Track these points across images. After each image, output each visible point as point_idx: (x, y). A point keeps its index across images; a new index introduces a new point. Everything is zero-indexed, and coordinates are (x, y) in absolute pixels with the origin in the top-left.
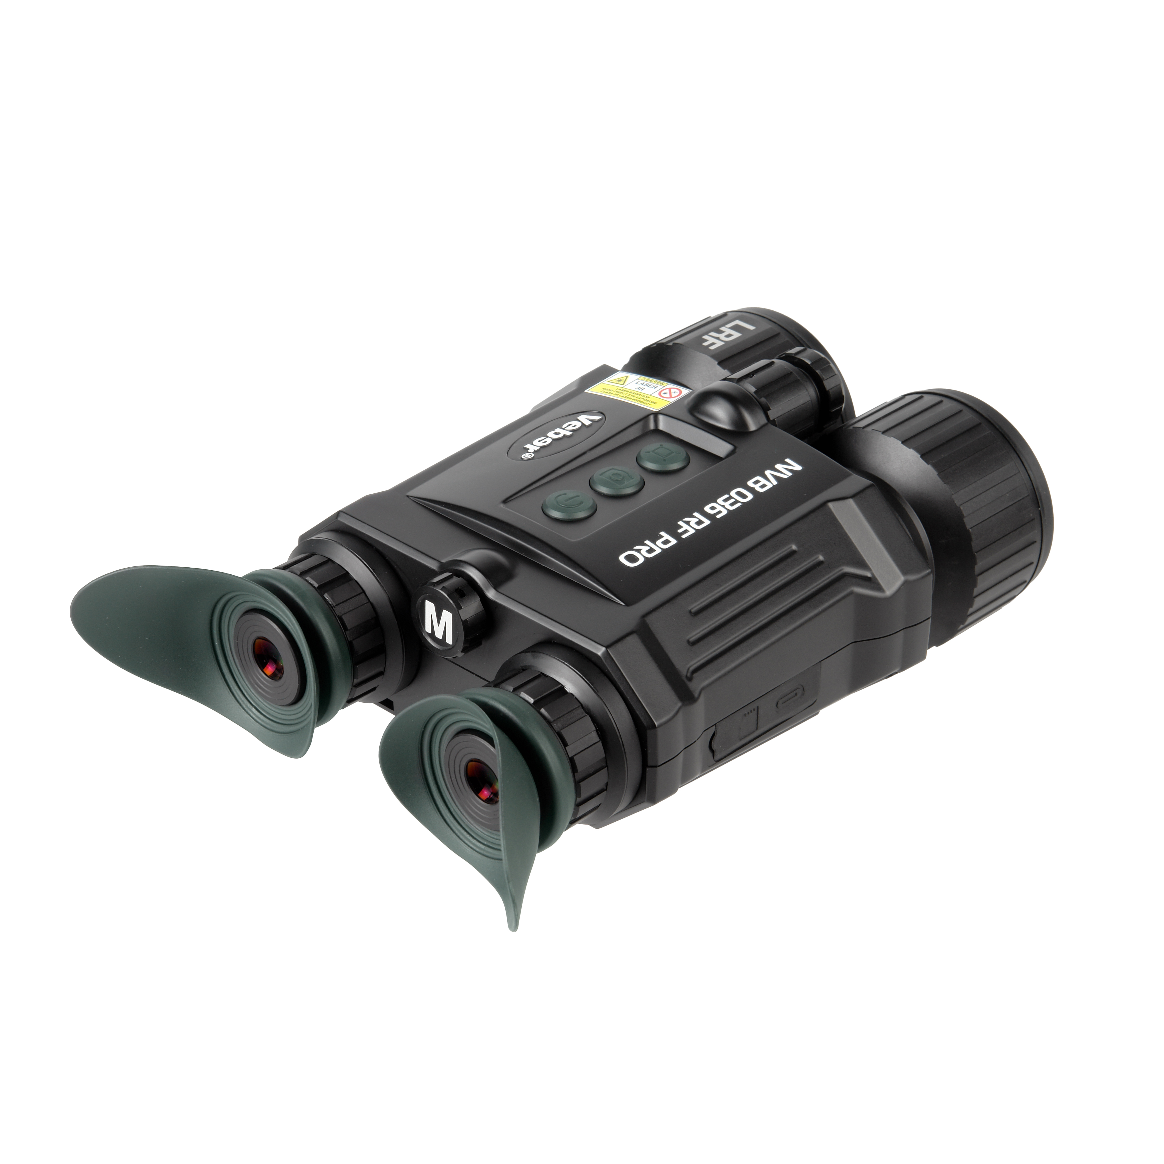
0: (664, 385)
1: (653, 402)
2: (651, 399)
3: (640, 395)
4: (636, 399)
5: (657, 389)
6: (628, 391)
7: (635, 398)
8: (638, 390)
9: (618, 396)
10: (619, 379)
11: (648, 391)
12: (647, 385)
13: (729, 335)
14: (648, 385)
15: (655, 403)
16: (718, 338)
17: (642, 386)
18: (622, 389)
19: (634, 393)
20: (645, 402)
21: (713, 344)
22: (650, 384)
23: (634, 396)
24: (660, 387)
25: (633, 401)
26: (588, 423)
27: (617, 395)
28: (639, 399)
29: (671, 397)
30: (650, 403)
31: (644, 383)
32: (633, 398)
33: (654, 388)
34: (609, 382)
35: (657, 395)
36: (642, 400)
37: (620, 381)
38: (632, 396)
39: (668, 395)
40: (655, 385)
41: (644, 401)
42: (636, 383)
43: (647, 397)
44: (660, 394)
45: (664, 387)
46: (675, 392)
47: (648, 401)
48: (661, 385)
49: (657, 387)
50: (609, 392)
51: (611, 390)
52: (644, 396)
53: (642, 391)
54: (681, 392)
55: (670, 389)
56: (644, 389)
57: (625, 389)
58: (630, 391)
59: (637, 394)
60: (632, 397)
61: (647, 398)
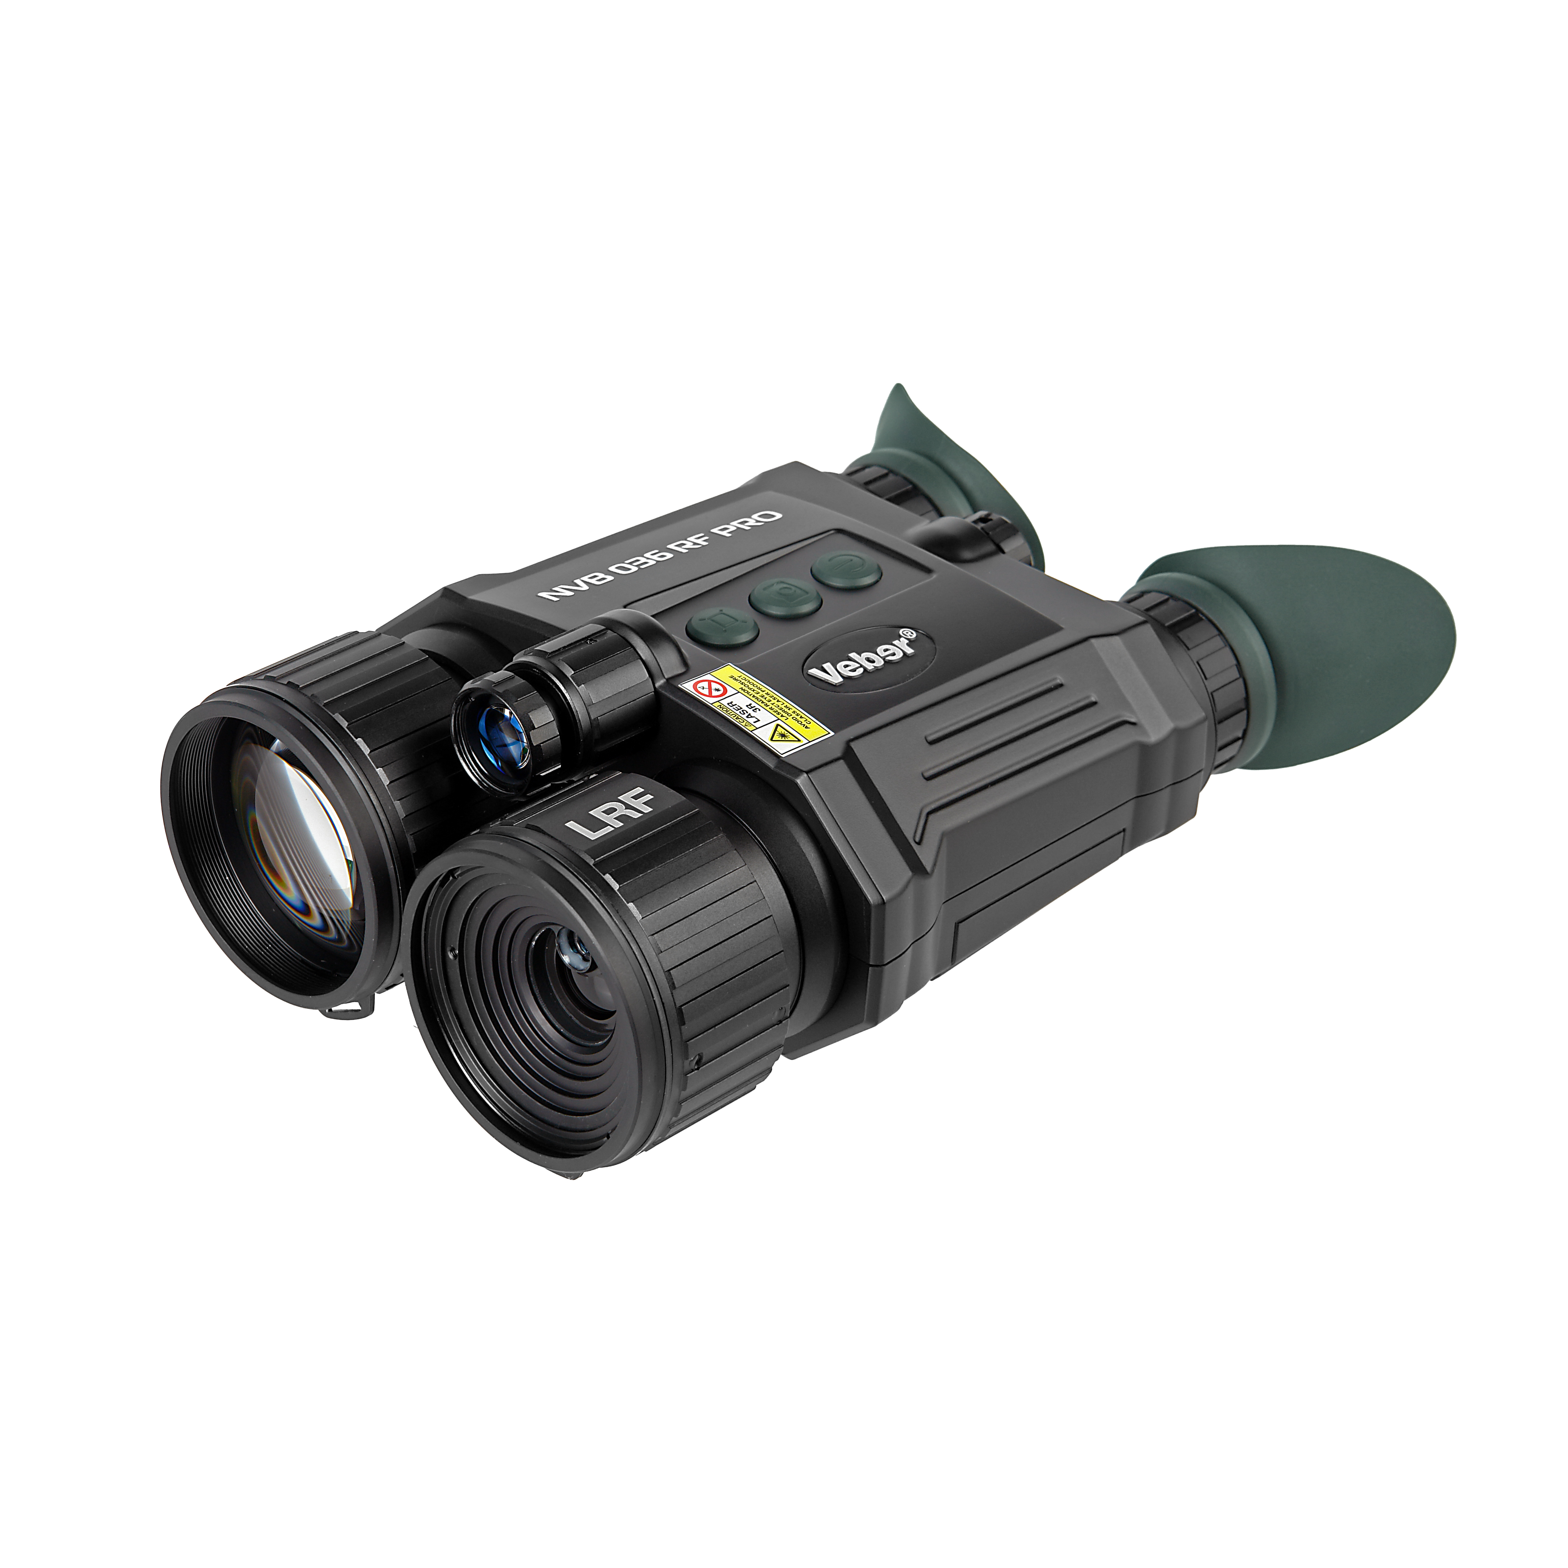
0: (718, 704)
1: (735, 679)
2: (738, 686)
3: (754, 696)
4: (759, 691)
5: (729, 700)
6: (771, 708)
7: (761, 693)
8: (757, 706)
9: (786, 704)
10: (783, 739)
11: (741, 701)
12: (743, 711)
13: (608, 812)
14: (741, 710)
15: (732, 677)
16: (628, 807)
17: (750, 711)
18: (779, 716)
19: (763, 702)
20: (746, 683)
21: (636, 797)
22: (738, 712)
23: (762, 696)
24: (725, 702)
25: (764, 689)
26: (827, 666)
27: (786, 707)
28: (755, 689)
29: (710, 682)
30: (739, 679)
31: (747, 717)
32: (764, 694)
33: (733, 704)
34: (799, 740)
35: (730, 691)
36: (751, 686)
37: (783, 735)
38: (765, 698)
39: (714, 686)
40: (731, 708)
41: (748, 684)
42: (759, 720)
43: (744, 690)
44: (725, 691)
45: (718, 701)
46: (703, 688)
47: (742, 684)
48: (722, 706)
49: (728, 704)
50: (798, 718)
51: (796, 720)
52: (748, 693)
53: (751, 702)
54: (695, 686)
55: (710, 695)
56: (747, 706)
57: (775, 714)
58: (767, 708)
59: (757, 699)
60: (766, 696)
61: (744, 688)
